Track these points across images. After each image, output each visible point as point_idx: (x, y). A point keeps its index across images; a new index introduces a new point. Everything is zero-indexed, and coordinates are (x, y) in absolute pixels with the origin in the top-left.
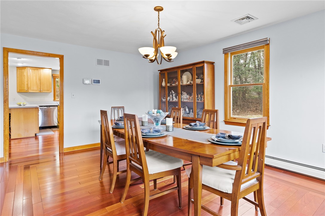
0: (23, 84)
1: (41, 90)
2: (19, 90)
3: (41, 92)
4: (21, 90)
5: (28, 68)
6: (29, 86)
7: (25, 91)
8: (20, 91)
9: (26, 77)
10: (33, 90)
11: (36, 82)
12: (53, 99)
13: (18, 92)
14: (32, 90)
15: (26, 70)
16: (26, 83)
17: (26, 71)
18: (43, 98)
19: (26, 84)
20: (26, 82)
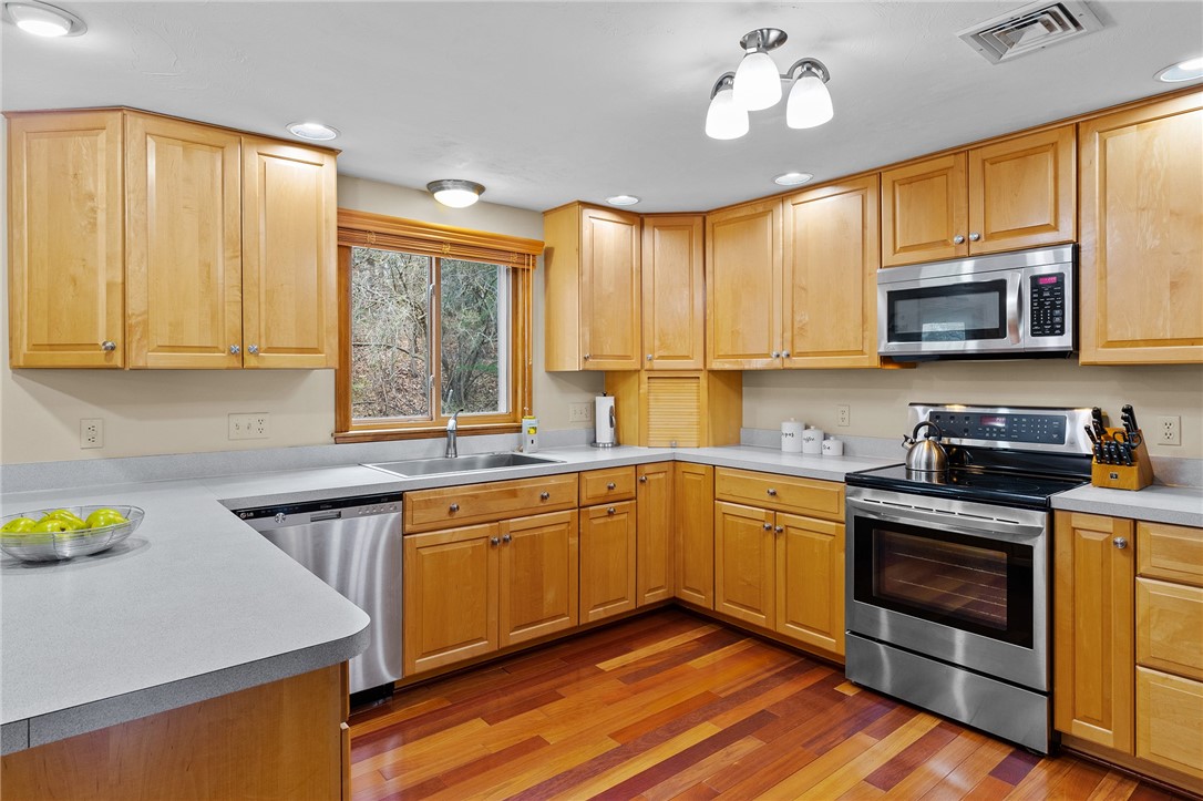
0: (74, 281)
1: (250, 344)
2: (37, 347)
3: (251, 362)
4: (52, 347)
5: (130, 118)
6: (135, 305)
7: (98, 358)
8: (46, 358)
9: (101, 218)
10: (173, 348)
11: (207, 267)
12: (331, 426)
13: (22, 370)
14: (162, 348)
15: (103, 136)
16: (105, 275)
17: (102, 158)
18: (254, 420)
19: (109, 286)
20: (102, 264)
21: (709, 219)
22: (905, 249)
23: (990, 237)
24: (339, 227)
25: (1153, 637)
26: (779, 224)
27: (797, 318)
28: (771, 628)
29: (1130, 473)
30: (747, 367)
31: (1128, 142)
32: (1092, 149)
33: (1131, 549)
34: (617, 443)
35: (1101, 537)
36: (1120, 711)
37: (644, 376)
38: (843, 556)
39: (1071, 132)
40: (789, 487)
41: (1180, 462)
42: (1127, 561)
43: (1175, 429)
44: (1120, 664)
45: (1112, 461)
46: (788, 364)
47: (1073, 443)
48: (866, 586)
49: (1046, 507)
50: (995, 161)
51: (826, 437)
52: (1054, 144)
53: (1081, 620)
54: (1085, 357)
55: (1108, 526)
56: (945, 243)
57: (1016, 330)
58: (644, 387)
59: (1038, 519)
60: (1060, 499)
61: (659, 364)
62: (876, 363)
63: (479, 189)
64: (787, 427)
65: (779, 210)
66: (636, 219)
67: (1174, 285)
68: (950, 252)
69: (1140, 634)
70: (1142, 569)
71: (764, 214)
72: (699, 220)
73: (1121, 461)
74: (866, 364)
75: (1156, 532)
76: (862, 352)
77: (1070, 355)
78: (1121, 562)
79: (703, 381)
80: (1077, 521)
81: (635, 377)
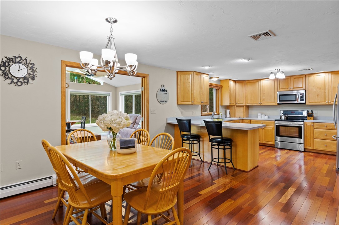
2: (182, 102)
4: (184, 102)
13: (178, 105)
18: (195, 112)
19: (192, 94)
21: (246, 82)
22: (281, 89)
23: (294, 88)
24: (209, 85)
25: (316, 135)
26: (260, 84)
27: (263, 98)
28: (262, 142)
29: (312, 118)
30: (254, 105)
31: (312, 78)
32: (307, 78)
33: (314, 126)
34: (230, 117)
35: (310, 125)
36: (312, 145)
37: (235, 106)
38: (274, 131)
39: (305, 76)
40: (264, 122)
41: (317, 117)
42: (313, 127)
43: (317, 113)
44: (312, 139)
45: (310, 117)
46: (261, 105)
47: (304, 115)
48: (278, 134)
49: (303, 122)
50: (295, 78)
51: (265, 116)
52: (303, 77)
53: (308, 135)
54: (307, 104)
55: (311, 123)
56: (287, 88)
57: (298, 100)
58: (235, 108)
59: (302, 123)
60: (305, 121)
61: (238, 104)
62: (277, 104)
63: (218, 78)
64: (259, 114)
65: (260, 82)
66: (235, 81)
67: (317, 96)
68: (288, 90)
69: (315, 135)
70: (315, 128)
71: (257, 82)
72: (244, 82)
73: (311, 116)
74: (275, 105)
75: (316, 123)
76: (274, 103)
77: (305, 104)
78: (312, 127)
79: (245, 107)
80: (307, 123)
81: (234, 107)
